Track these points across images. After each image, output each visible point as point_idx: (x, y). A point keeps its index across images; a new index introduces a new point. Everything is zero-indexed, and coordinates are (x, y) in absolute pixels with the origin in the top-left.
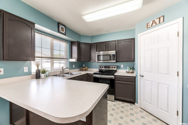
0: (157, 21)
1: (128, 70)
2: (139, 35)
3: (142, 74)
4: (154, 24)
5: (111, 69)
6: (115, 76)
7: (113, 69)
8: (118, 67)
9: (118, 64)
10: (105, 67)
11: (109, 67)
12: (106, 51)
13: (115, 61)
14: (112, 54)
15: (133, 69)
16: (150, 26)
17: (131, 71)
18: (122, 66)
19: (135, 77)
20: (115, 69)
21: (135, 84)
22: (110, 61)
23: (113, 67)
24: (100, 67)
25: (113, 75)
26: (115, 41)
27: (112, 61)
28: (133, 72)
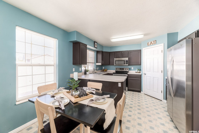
0: (153, 42)
1: (136, 71)
2: (143, 49)
3: (145, 73)
4: (151, 44)
5: (125, 70)
6: (128, 74)
7: (126, 70)
8: (130, 69)
9: (130, 67)
10: (121, 69)
11: (123, 69)
12: (121, 57)
13: (128, 65)
14: (126, 60)
15: (140, 70)
16: (149, 44)
17: (139, 71)
18: (132, 68)
19: (141, 75)
20: (128, 70)
21: (141, 79)
22: (124, 65)
23: (126, 69)
24: (117, 69)
25: (127, 74)
26: (128, 51)
27: (126, 65)
28: (140, 73)
